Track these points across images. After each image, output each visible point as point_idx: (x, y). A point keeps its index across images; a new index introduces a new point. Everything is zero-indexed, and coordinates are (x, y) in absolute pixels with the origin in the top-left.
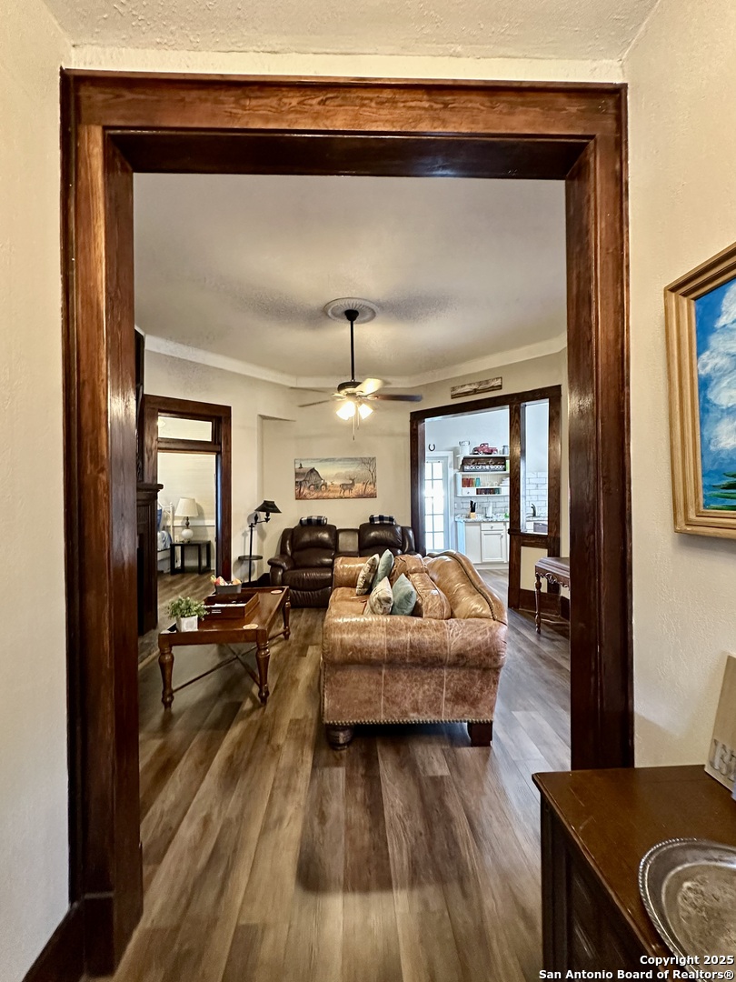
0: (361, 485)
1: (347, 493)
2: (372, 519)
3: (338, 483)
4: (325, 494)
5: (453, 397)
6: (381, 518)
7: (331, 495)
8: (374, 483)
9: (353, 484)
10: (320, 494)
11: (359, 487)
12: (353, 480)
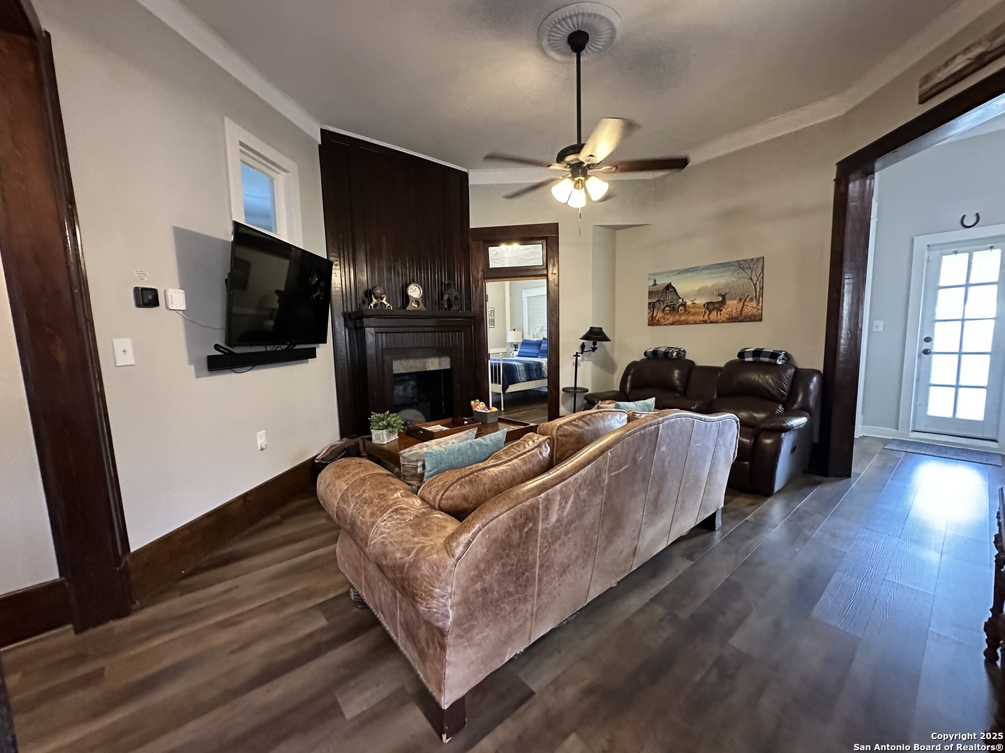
0: (735, 302)
1: (713, 316)
2: (742, 354)
3: (701, 301)
4: (682, 318)
5: (923, 100)
6: (757, 353)
7: (691, 318)
8: (759, 297)
9: (723, 302)
10: (677, 318)
11: (732, 306)
12: (724, 297)
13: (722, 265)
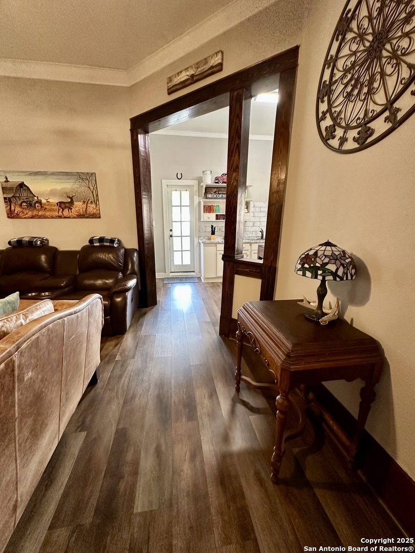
0: (81, 203)
1: (66, 212)
2: (91, 241)
3: (54, 200)
4: (40, 213)
5: (170, 92)
6: (101, 240)
7: (48, 214)
8: (96, 201)
9: (72, 202)
10: (35, 213)
11: (78, 206)
12: (71, 198)
13: (67, 174)
